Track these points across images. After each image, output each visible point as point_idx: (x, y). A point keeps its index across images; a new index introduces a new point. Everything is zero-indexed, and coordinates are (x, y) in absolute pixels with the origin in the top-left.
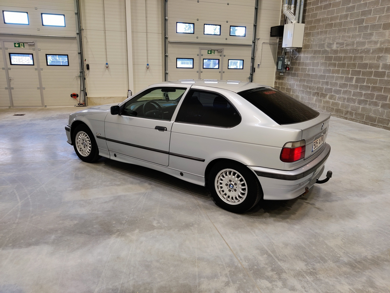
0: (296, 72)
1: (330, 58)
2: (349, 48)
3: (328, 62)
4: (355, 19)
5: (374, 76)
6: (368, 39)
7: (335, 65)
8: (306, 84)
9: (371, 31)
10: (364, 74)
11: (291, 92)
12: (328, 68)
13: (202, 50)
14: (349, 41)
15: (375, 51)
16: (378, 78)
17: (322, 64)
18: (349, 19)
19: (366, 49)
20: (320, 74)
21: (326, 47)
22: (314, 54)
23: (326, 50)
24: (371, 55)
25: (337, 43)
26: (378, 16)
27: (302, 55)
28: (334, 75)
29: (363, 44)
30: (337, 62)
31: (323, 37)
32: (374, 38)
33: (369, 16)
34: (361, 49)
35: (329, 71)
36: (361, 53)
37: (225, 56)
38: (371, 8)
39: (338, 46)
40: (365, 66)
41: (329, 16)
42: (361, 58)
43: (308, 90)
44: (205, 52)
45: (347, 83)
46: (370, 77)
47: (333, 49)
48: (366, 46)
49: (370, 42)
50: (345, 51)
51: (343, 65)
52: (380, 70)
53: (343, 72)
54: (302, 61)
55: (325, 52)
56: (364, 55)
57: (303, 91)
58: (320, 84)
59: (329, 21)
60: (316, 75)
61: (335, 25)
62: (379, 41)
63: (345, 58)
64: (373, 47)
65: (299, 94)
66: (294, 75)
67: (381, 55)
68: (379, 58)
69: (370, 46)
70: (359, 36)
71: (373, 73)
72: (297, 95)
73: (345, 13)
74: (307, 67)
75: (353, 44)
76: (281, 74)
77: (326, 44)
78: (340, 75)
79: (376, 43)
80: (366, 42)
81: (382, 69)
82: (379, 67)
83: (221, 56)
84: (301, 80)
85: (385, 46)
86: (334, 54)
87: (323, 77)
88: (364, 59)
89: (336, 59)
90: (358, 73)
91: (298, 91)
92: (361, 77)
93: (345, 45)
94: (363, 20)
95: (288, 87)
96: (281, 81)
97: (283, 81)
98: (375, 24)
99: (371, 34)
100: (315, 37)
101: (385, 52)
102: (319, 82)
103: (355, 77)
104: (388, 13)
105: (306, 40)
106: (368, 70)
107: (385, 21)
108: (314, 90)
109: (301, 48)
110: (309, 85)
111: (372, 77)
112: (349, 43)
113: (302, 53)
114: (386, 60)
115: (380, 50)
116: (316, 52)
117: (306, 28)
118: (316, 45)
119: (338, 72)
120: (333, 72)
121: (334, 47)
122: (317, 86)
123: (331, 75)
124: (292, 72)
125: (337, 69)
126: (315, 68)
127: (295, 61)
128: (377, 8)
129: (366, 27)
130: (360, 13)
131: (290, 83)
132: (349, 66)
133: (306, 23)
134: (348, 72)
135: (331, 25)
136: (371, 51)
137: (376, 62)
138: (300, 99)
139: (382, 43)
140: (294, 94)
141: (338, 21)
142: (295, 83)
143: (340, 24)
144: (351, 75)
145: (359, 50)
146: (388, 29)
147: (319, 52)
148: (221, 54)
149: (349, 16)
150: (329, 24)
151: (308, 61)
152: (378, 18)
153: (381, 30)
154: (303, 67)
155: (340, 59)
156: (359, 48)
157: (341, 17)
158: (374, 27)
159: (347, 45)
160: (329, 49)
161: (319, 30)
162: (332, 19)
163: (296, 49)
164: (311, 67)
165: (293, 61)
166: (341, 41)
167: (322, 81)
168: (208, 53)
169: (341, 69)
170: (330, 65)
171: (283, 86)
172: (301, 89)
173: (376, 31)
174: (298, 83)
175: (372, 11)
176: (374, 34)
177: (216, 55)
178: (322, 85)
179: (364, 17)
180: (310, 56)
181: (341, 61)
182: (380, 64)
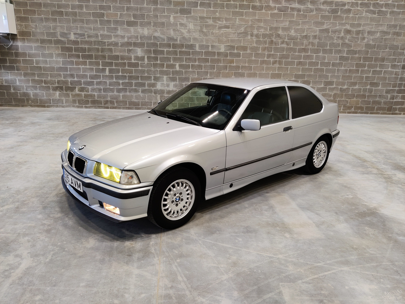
0: (15, 65)
1: (70, 49)
2: (93, 39)
3: (67, 53)
4: (93, 11)
5: (128, 67)
6: (113, 33)
7: (78, 56)
8: (36, 78)
9: (115, 26)
10: (116, 65)
11: (12, 89)
12: (69, 60)
14: (91, 32)
15: (123, 45)
16: (133, 68)
17: (58, 55)
18: (84, 10)
19: (114, 42)
20: (58, 66)
21: (59, 36)
22: (41, 43)
23: (59, 39)
24: (120, 48)
25: (75, 34)
26: (119, 13)
27: (19, 44)
28: (80, 66)
29: (110, 37)
30: (81, 54)
31: (52, 25)
32: (119, 32)
33: (109, 12)
34: (108, 42)
35: (72, 63)
36: (108, 45)
38: (109, 4)
39: (77, 36)
40: (117, 57)
41: (55, 3)
42: (110, 50)
43: (43, 84)
45: (99, 74)
46: (124, 67)
47: (72, 40)
48: (113, 39)
49: (116, 36)
50: (87, 42)
51: (90, 57)
52: (133, 61)
53: (91, 63)
54: (20, 51)
55: (58, 42)
56: (113, 48)
57: (35, 88)
58: (61, 77)
59: (55, 7)
60: (52, 69)
61: (67, 14)
62: (126, 36)
63: (89, 50)
64: (120, 41)
65: (29, 90)
66: (11, 68)
67: (131, 48)
68: (129, 51)
69: (117, 39)
70: (103, 29)
71: (127, 64)
72: (24, 93)
73: (77, 3)
74: (34, 59)
75: (97, 36)
77: (59, 33)
78: (88, 67)
79: (123, 37)
80: (112, 35)
81: (134, 60)
84: (26, 75)
85: (133, 41)
86: (73, 45)
87: (60, 69)
88: (113, 51)
89: (76, 50)
90: (111, 64)
91: (25, 88)
92: (114, 68)
93: (86, 36)
94: (104, 14)
95: (3, 84)
98: (118, 20)
99: (116, 29)
100: (37, 23)
101: (134, 46)
102: (60, 75)
103: (107, 68)
104: (129, 12)
105: (21, 25)
106: (120, 61)
107: (127, 19)
108: (53, 84)
109: (15, 35)
110: (43, 79)
111: (127, 68)
112: (91, 35)
113: (19, 41)
114: (137, 52)
115: (129, 44)
116: (43, 41)
117: (16, 11)
118: (43, 33)
119: (85, 63)
120: (77, 63)
121: (72, 37)
122: (56, 80)
123: (75, 66)
124: (6, 65)
125: (81, 60)
126: (48, 59)
127: (7, 51)
128: (116, 5)
129: (109, 22)
130: (98, 6)
131: (5, 80)
132: (97, 57)
133: (14, 4)
134: (98, 64)
135: (61, 13)
136: (120, 44)
137: (127, 54)
138: (32, 97)
139: (129, 38)
140: (18, 92)
141: (70, 10)
142: (17, 79)
143: (75, 14)
144: (102, 66)
145: (105, 43)
146: (132, 27)
147: (50, 42)
149: (84, 7)
150: (57, 11)
151: (34, 52)
152: (119, 15)
153: (125, 26)
154: (27, 58)
155: (84, 50)
156: (105, 41)
157: (73, 7)
158: (116, 22)
159: (89, 36)
160: (64, 39)
161: (43, 16)
162: (59, 6)
163: (6, 35)
164: (41, 59)
165: (4, 51)
166: (79, 32)
167: (63, 74)
169: (88, 61)
170: (70, 56)
172: (31, 84)
173: (120, 26)
174: (23, 78)
175: (112, 7)
176: (119, 29)
178: (64, 78)
179: (103, 11)
180: (36, 45)
181: (86, 53)
182: (131, 56)
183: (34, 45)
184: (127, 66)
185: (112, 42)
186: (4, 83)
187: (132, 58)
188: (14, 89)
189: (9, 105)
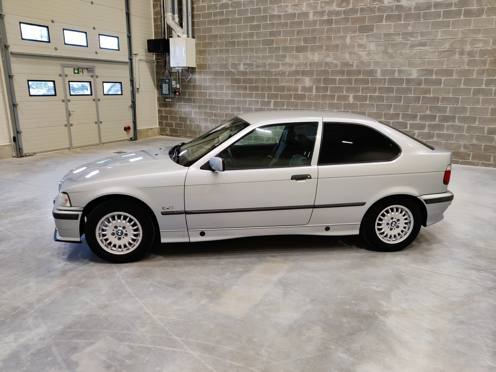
0: (192, 98)
1: (238, 81)
2: (260, 69)
3: (236, 85)
4: (263, 39)
5: (294, 99)
6: (281, 61)
7: (245, 88)
8: (208, 111)
9: (284, 53)
10: (282, 97)
11: (188, 121)
12: (237, 92)
13: (65, 68)
14: (259, 62)
15: (291, 74)
16: (298, 101)
17: (228, 87)
18: (255, 38)
19: (281, 71)
20: (227, 99)
21: (230, 68)
22: (214, 76)
23: (231, 71)
24: (287, 78)
25: (244, 64)
26: (289, 38)
27: (197, 77)
28: (246, 99)
29: (277, 66)
30: (248, 85)
31: (224, 56)
32: (288, 60)
33: (279, 38)
34: (275, 71)
35: (239, 95)
36: (275, 75)
37: (97, 77)
38: (280, 29)
39: (246, 67)
40: (283, 89)
41: (229, 33)
42: (277, 80)
43: (213, 118)
44: (69, 71)
45: (264, 107)
46: (290, 100)
47: (241, 71)
48: (281, 68)
49: (284, 64)
50: (254, 73)
51: (256, 88)
52: (300, 92)
53: (257, 96)
54: (197, 83)
55: (229, 73)
56: (280, 78)
57: (206, 120)
58: (229, 110)
59: (229, 38)
60: (222, 101)
61: (239, 44)
62: (294, 64)
63: (257, 81)
64: (288, 69)
65: (201, 123)
66: (189, 100)
67: (298, 78)
68: (297, 81)
69: (285, 68)
70: (271, 57)
71: (293, 96)
72: (197, 125)
73: (249, 31)
74: (208, 91)
75: (265, 65)
76: (167, 100)
77: (230, 64)
78: (254, 99)
79: (291, 65)
80: (280, 64)
81: (301, 91)
82: (298, 89)
83: (92, 76)
84: (200, 107)
85: (301, 69)
86: (242, 76)
87: (229, 102)
88: (280, 82)
89: (245, 81)
90: (276, 96)
91: (198, 120)
92: (279, 100)
93: (255, 66)
94: (273, 40)
95: (181, 115)
96: (168, 109)
97: (173, 109)
98: (287, 46)
99: (284, 56)
100: (213, 55)
101: (302, 75)
102: (228, 108)
103: (272, 101)
104: (299, 36)
105: (200, 58)
106: (286, 93)
107: (297, 44)
108: (221, 117)
109: (195, 68)
110: (214, 112)
111: (292, 100)
112: (259, 64)
113: (197, 73)
114: (305, 82)
115: (297, 73)
116: (216, 73)
117: (197, 45)
118: (216, 65)
119: (251, 96)
120: (245, 96)
121: (242, 68)
122: (225, 113)
123: (242, 99)
124: (185, 97)
125: (248, 92)
126: (219, 92)
127: (187, 84)
128: (287, 29)
129: (278, 49)
130: (268, 33)
131: (184, 111)
132: (263, 89)
133: (196, 38)
134: (263, 96)
135: (233, 44)
136: (287, 73)
137: (294, 84)
138: (203, 129)
139: (297, 66)
140: (193, 124)
141: (242, 39)
142: (193, 111)
143: (245, 43)
144: (268, 98)
145: (272, 72)
146: (301, 52)
147: (222, 73)
148: (92, 74)
149: (255, 35)
150: (230, 42)
151: (208, 84)
152: (289, 40)
153: (294, 53)
154: (201, 90)
155: (251, 81)
156: (273, 70)
157: (245, 36)
158: (285, 49)
159: (257, 66)
160: (234, 70)
161: (218, 48)
162: (233, 36)
163: (187, 69)
164: (213, 91)
165: (184, 84)
166: (248, 62)
167: (231, 107)
168: (75, 73)
169: (254, 93)
170: (239, 88)
171: (173, 114)
172: (203, 117)
173: (289, 53)
174: (197, 110)
175: (282, 32)
176: (288, 56)
177: (86, 76)
178: (231, 111)
179: (273, 37)
180: (210, 78)
181: (253, 84)
182: (298, 86)
183: (208, 77)
184: (292, 99)
185: (280, 71)
186: (183, 115)
187: (299, 88)
188: (190, 122)
189: (184, 136)
